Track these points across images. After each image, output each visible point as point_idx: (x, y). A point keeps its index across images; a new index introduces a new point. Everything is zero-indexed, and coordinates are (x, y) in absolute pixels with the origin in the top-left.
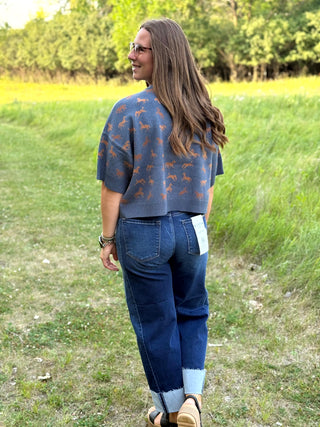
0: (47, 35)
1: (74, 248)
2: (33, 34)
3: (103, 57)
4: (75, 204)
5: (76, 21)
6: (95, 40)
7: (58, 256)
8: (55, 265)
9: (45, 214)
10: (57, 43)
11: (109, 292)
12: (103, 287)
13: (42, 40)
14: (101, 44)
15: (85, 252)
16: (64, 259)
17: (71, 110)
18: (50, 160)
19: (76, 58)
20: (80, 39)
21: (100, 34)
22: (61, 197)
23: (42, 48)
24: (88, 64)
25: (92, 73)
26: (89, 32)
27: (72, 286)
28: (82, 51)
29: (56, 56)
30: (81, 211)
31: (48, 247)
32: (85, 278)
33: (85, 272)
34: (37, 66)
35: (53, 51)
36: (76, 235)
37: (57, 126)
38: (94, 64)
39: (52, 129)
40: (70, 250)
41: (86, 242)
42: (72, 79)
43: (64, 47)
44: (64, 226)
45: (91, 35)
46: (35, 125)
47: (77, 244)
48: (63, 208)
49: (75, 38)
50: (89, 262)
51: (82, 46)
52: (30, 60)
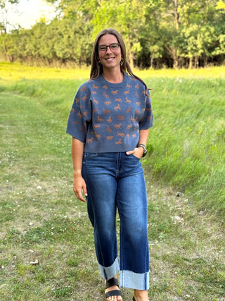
0: (47, 34)
1: (58, 179)
2: (37, 33)
3: (85, 50)
4: (61, 150)
5: (68, 25)
6: (80, 38)
7: (48, 184)
8: (45, 190)
9: (40, 156)
10: (53, 40)
11: (80, 208)
12: (76, 205)
13: (43, 37)
14: (84, 41)
15: (66, 182)
16: (52, 186)
17: (61, 86)
18: (45, 120)
19: (66, 50)
20: (69, 37)
21: (83, 34)
22: (51, 145)
23: (43, 43)
24: (75, 55)
25: (77, 61)
26: (76, 32)
27: (56, 204)
28: (71, 45)
29: (53, 49)
30: (65, 155)
31: (41, 178)
32: (65, 199)
33: (65, 195)
34: (39, 55)
35: (51, 45)
36: (61, 170)
37: (52, 97)
38: (79, 54)
39: (48, 99)
40: (56, 180)
41: (67, 175)
42: (63, 64)
43: (58, 43)
44: (52, 164)
45: (77, 35)
46: (36, 96)
47: (61, 176)
48: (52, 152)
49: (66, 36)
50: (68, 188)
51: (71, 42)
52: (35, 51)
